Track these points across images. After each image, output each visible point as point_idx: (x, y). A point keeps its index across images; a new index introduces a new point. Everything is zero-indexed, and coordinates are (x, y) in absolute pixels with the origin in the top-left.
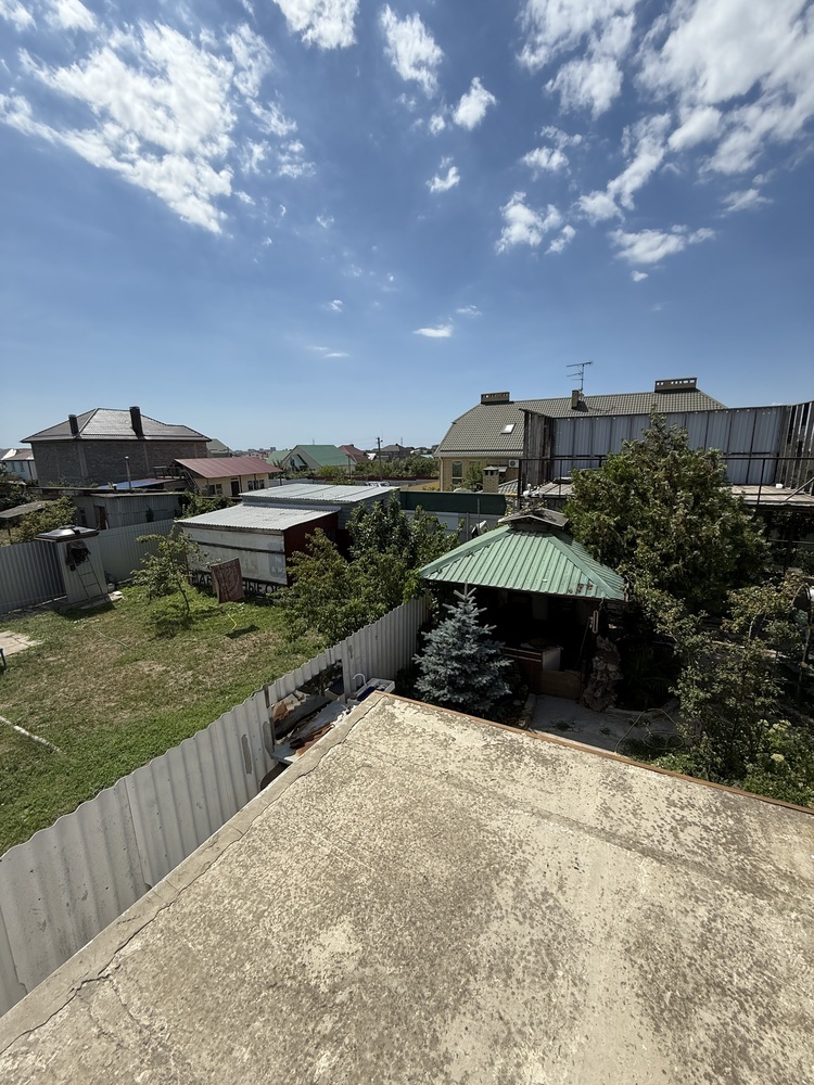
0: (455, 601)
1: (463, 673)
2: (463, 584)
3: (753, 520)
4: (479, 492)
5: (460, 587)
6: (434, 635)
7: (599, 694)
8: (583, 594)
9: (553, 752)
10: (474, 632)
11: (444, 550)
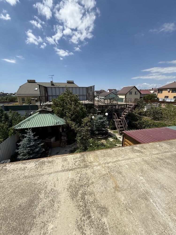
0: (26, 133)
1: (31, 150)
2: (28, 128)
3: (84, 107)
4: (31, 105)
5: (27, 129)
6: (21, 143)
7: (64, 144)
8: (57, 125)
9: (52, 159)
10: (33, 139)
11: (21, 121)
